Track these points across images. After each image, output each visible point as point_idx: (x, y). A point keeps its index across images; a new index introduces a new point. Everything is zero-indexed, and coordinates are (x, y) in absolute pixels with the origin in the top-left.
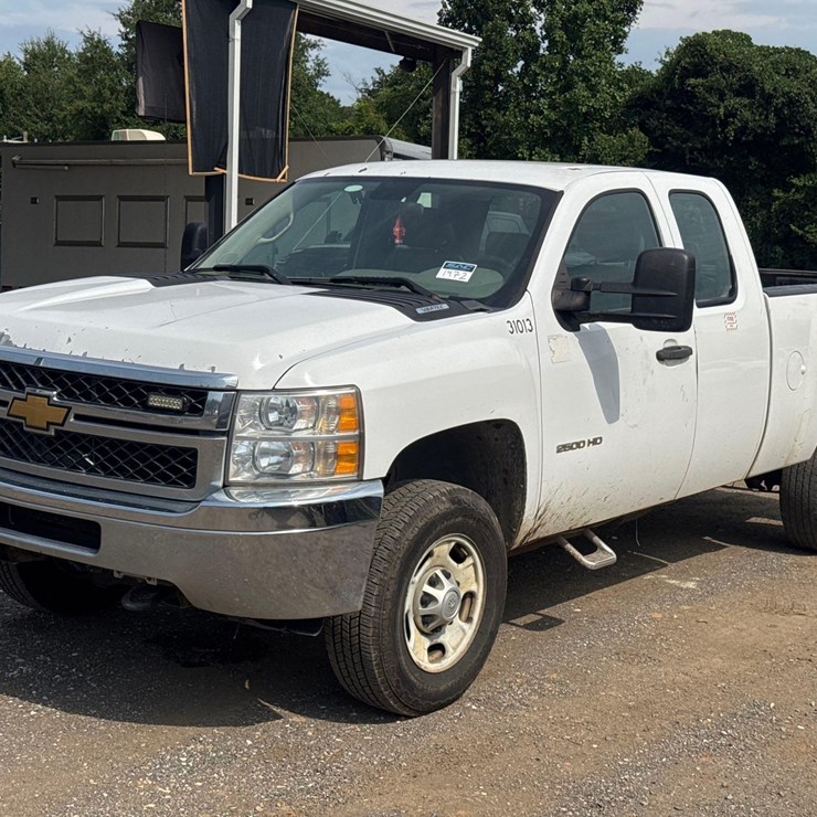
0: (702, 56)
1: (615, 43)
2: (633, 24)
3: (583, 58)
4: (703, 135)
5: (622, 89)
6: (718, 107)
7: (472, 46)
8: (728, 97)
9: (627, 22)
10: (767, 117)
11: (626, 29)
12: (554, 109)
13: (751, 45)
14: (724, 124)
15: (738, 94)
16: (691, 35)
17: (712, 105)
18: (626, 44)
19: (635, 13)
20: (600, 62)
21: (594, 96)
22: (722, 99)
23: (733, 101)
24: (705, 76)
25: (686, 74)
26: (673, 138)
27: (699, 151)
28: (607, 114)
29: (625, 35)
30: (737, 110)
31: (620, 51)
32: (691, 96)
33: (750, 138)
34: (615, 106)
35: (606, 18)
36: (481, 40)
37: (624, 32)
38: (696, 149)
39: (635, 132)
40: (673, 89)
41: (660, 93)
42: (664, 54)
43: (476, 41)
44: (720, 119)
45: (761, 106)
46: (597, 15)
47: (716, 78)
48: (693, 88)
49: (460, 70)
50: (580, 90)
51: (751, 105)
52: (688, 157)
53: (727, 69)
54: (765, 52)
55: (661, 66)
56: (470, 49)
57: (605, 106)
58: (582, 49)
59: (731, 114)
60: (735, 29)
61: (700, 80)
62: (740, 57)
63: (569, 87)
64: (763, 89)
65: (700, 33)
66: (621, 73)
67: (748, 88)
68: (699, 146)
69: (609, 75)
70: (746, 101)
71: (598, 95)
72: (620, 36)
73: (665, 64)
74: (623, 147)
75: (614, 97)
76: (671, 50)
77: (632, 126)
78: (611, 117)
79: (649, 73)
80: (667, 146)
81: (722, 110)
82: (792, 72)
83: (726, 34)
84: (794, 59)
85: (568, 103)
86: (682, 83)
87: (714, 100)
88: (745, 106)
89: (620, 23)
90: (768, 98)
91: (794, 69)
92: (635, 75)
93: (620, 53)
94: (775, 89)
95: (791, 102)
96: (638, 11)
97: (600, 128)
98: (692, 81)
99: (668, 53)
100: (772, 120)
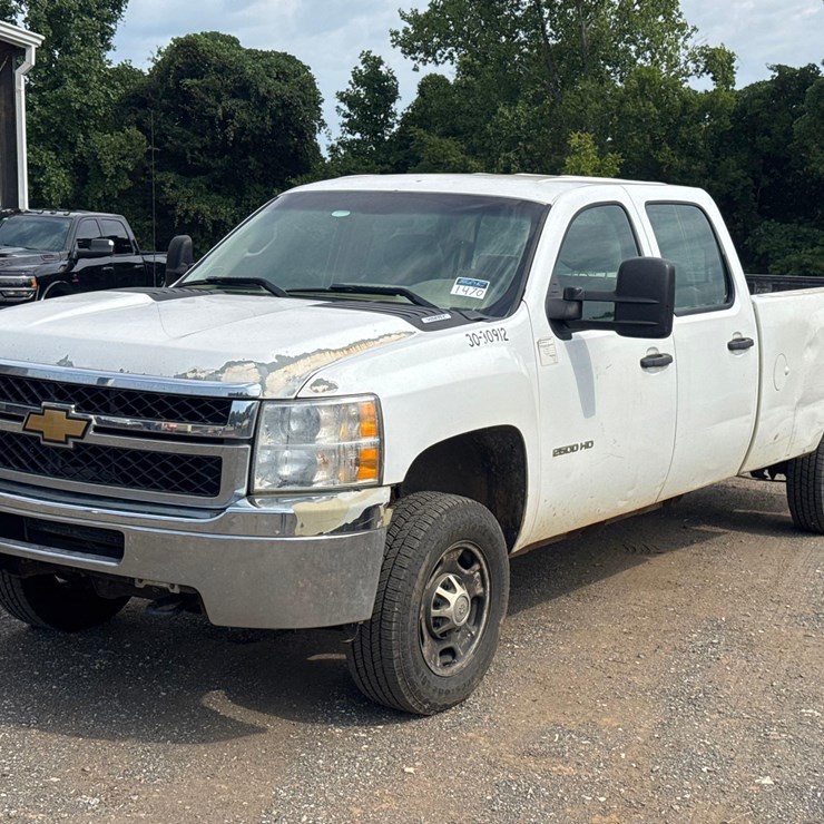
0: (195, 57)
1: (103, 40)
2: (119, 21)
3: (70, 54)
4: (203, 136)
5: (114, 87)
6: (216, 108)
7: (36, 44)
8: (224, 98)
9: (112, 19)
10: (263, 119)
11: (113, 26)
12: (45, 105)
13: (240, 48)
14: (224, 124)
15: (234, 96)
16: (182, 36)
17: (210, 106)
18: (113, 41)
19: (120, 11)
20: (90, 58)
21: (86, 93)
22: (219, 99)
23: (230, 103)
24: (200, 76)
25: (181, 74)
26: (173, 137)
27: (200, 151)
28: (101, 112)
29: (112, 32)
30: (234, 111)
31: (108, 47)
32: (187, 97)
33: (249, 138)
34: (110, 103)
35: (91, 14)
36: (43, 38)
37: (111, 29)
38: (197, 148)
39: (133, 131)
40: (168, 89)
41: (155, 93)
42: (156, 53)
43: (38, 38)
44: (219, 118)
45: (257, 108)
46: (82, 10)
47: (211, 79)
48: (189, 88)
49: (25, 67)
50: (70, 86)
51: (248, 107)
52: (189, 155)
53: (222, 70)
54: (255, 55)
55: (153, 64)
56: (34, 47)
57: (99, 103)
58: (71, 45)
59: (228, 115)
60: (222, 32)
61: (195, 81)
62: (233, 59)
63: (58, 83)
64: (257, 91)
65: (191, 33)
66: (111, 71)
67: (243, 90)
68: (199, 146)
69: (100, 72)
70: (242, 103)
71: (91, 92)
72: (107, 33)
73: (158, 64)
74: (121, 145)
75: (107, 95)
76: (163, 50)
77: (129, 125)
78: (105, 115)
79: (140, 72)
80: (167, 145)
81: (220, 111)
82: (282, 76)
83: (215, 36)
84: (283, 63)
85: (58, 99)
86: (177, 84)
87: (211, 100)
88: (242, 108)
89: (106, 20)
90: (263, 101)
91: (284, 73)
92: (125, 73)
93: (108, 50)
94: (269, 92)
95: (285, 106)
96: (123, 8)
97: (95, 125)
98: (188, 81)
99: (159, 52)
100: (269, 122)
